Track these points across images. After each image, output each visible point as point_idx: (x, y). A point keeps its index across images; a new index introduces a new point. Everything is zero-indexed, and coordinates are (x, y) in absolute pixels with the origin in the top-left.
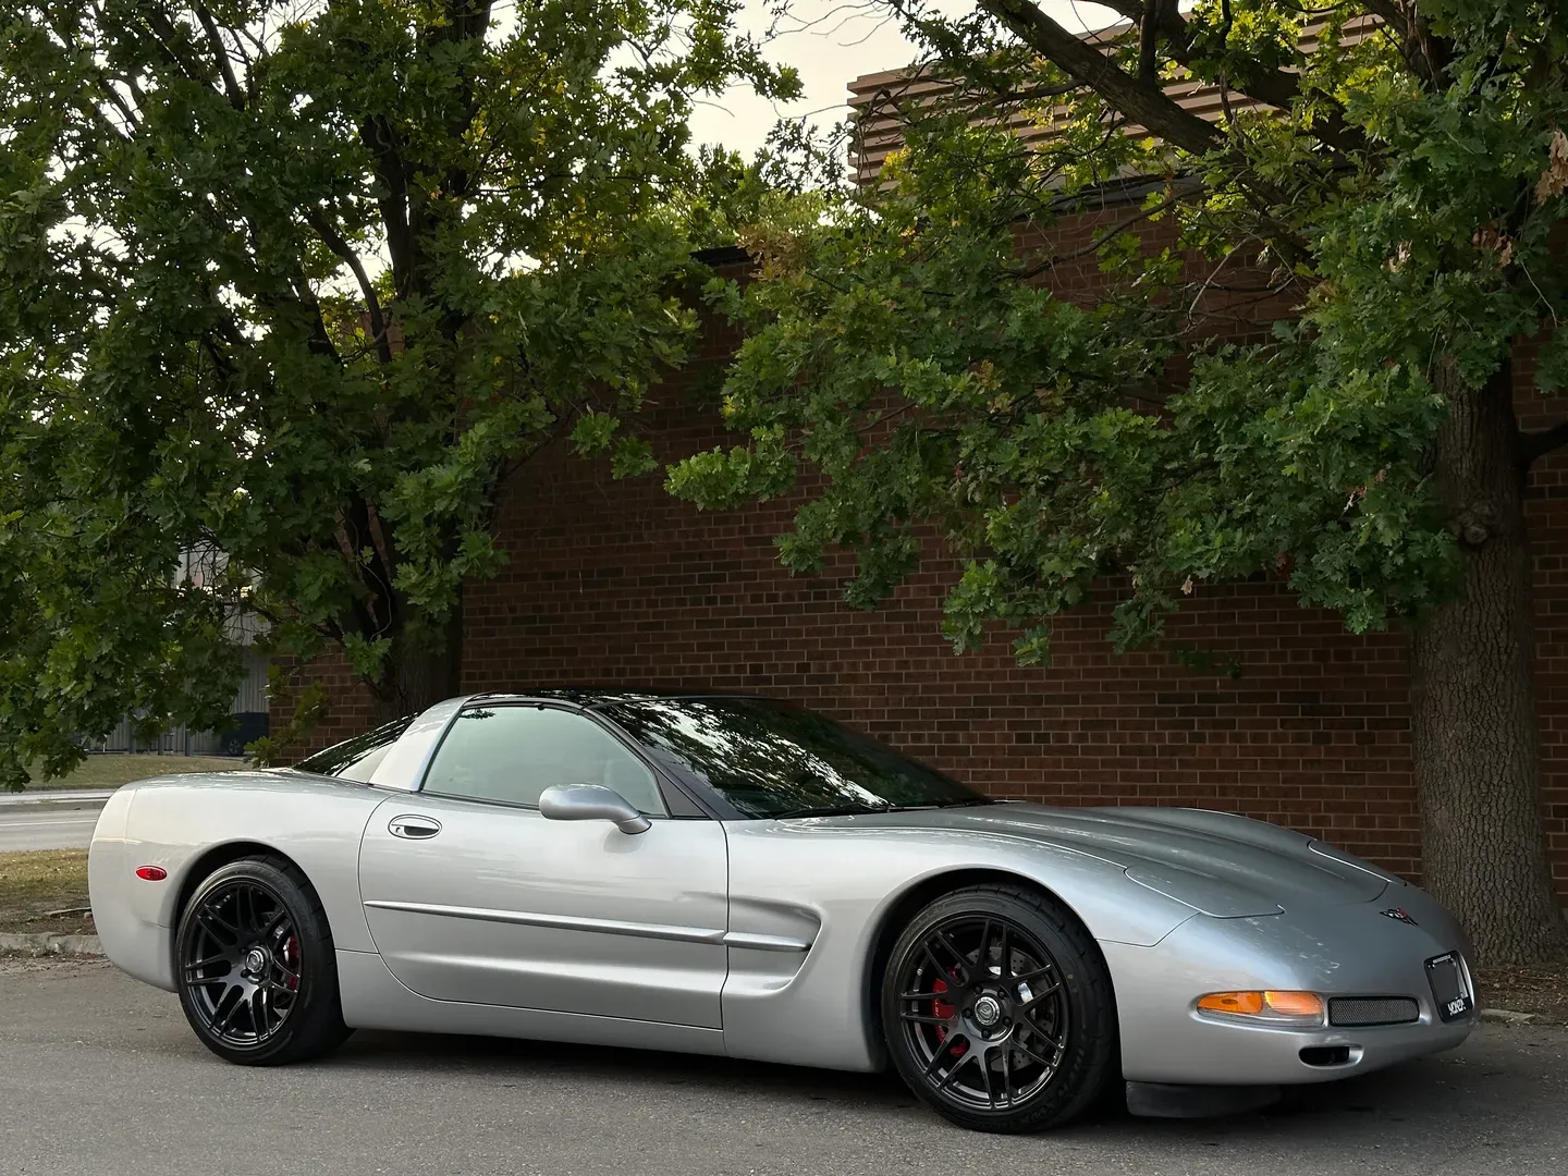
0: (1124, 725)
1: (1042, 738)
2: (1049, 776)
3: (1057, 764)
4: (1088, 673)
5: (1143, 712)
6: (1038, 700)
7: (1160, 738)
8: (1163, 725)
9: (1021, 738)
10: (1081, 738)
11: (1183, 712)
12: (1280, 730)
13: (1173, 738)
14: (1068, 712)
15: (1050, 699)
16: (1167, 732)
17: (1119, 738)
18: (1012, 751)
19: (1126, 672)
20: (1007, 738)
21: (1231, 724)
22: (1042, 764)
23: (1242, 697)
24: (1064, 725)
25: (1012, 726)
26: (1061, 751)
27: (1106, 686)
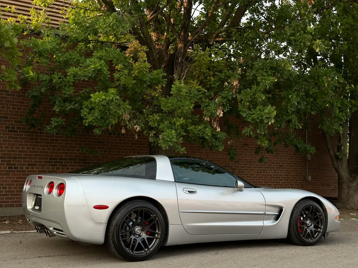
0: (39, 165)
1: (15, 168)
2: (17, 178)
3: (20, 175)
4: (30, 152)
5: (45, 162)
6: (15, 158)
7: (49, 168)
8: (50, 165)
9: (9, 168)
10: (28, 168)
11: (55, 162)
12: (77, 167)
13: (52, 168)
14: (24, 161)
15: (19, 158)
16: (50, 167)
17: (38, 168)
18: (7, 171)
19: (40, 152)
20: (6, 168)
21: (66, 166)
22: (16, 175)
23: (69, 159)
24: (23, 165)
25: (7, 164)
26: (21, 171)
27: (35, 155)
